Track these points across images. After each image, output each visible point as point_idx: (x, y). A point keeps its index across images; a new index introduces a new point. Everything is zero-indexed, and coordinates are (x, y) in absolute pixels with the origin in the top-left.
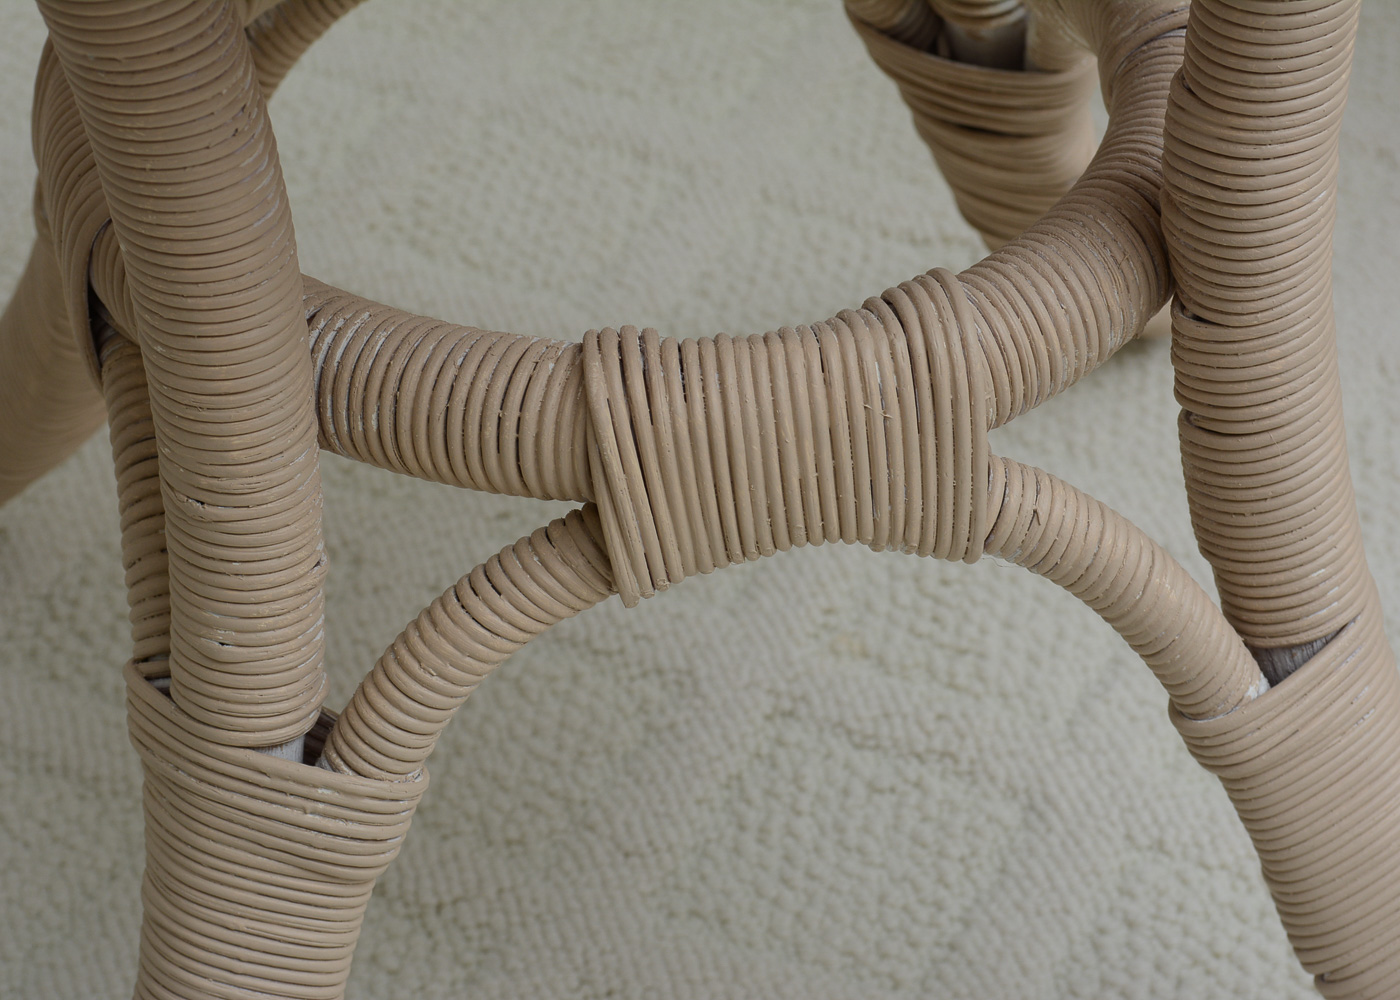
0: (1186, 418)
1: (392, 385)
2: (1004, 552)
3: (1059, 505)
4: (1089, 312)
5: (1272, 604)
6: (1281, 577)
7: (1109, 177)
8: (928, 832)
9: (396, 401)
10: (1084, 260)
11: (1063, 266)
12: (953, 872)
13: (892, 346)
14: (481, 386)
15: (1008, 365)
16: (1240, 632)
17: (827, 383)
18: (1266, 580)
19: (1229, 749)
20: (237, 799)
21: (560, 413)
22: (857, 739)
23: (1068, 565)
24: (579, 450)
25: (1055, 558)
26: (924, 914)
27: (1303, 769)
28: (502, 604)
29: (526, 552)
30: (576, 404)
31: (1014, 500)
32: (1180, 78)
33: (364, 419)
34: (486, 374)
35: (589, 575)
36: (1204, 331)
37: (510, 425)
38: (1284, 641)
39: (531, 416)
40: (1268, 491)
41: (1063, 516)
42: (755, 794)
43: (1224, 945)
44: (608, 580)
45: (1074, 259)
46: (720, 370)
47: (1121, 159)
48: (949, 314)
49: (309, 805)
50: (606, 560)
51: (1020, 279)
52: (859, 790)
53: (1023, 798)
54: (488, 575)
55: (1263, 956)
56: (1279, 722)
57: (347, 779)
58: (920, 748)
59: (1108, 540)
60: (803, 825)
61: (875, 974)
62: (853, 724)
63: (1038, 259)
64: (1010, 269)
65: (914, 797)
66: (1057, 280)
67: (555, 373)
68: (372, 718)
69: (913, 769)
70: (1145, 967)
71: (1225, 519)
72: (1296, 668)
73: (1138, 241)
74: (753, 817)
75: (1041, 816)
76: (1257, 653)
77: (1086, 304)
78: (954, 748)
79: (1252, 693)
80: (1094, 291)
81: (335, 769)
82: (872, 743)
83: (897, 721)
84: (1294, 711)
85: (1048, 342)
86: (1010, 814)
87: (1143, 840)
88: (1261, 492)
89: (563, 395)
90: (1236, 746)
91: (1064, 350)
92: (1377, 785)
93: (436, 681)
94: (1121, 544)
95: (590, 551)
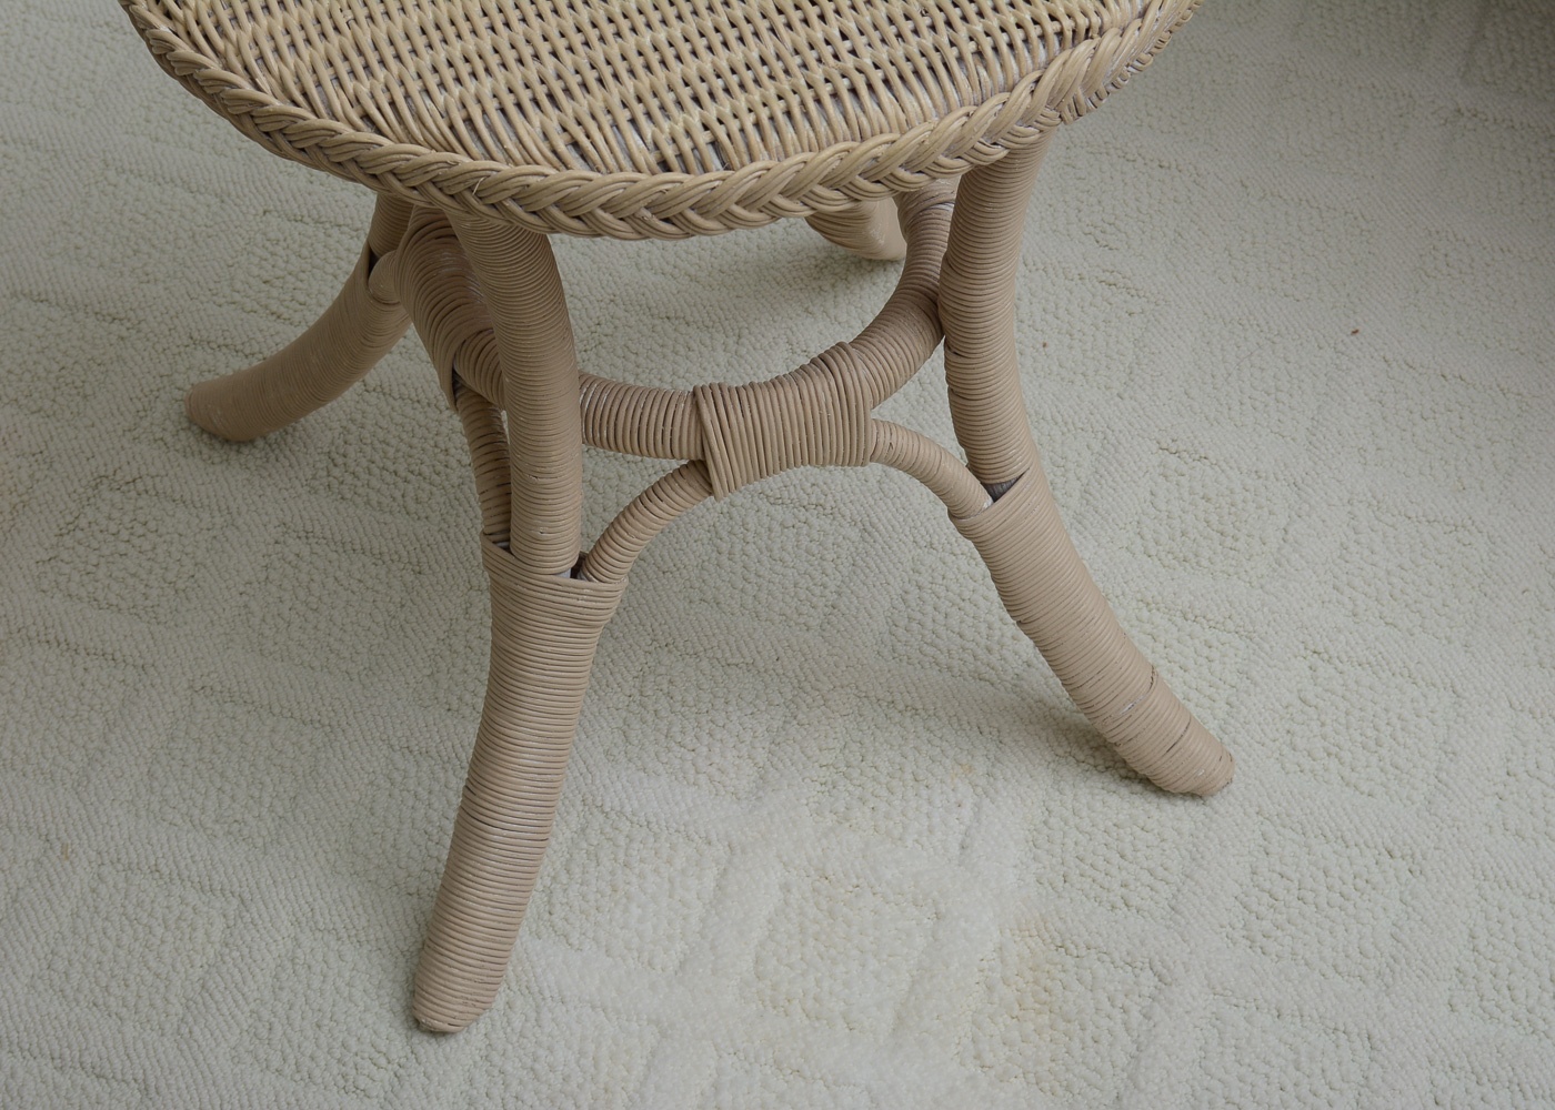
0: (951, 391)
1: (613, 418)
2: (877, 461)
3: (900, 438)
4: (910, 357)
5: (992, 466)
6: (996, 455)
7: (913, 289)
8: (814, 547)
9: (615, 425)
10: (907, 334)
11: (897, 338)
12: (829, 567)
13: (829, 384)
14: (654, 416)
15: (877, 386)
16: (978, 477)
17: (803, 404)
18: (989, 457)
19: (976, 531)
20: (547, 596)
21: (689, 426)
22: (772, 500)
23: (905, 464)
24: (699, 442)
25: (900, 461)
26: (817, 591)
27: (1009, 535)
28: (664, 505)
29: (671, 481)
30: (696, 422)
31: (881, 440)
32: (946, 259)
33: (600, 432)
34: (655, 412)
35: (701, 491)
36: (960, 360)
37: (668, 433)
38: (998, 481)
39: (677, 429)
40: (990, 421)
41: (903, 442)
42: (724, 534)
43: (967, 595)
44: (709, 488)
45: (902, 334)
46: (757, 402)
47: (917, 278)
48: (852, 367)
49: (580, 597)
50: (710, 485)
51: (880, 345)
52: (777, 528)
53: (859, 524)
54: (654, 492)
55: (985, 598)
56: (998, 517)
57: (596, 585)
58: (805, 503)
59: (922, 451)
60: (750, 549)
61: (797, 624)
62: (769, 492)
63: (888, 336)
64: (875, 341)
65: (805, 529)
66: (896, 345)
67: (685, 408)
68: (607, 557)
69: (802, 515)
70: (929, 609)
71: (970, 432)
72: (1004, 493)
73: (929, 322)
74: (725, 547)
75: (869, 534)
76: (985, 486)
77: (909, 353)
78: (822, 502)
79: (985, 506)
80: (911, 347)
81: (590, 580)
82: (780, 501)
83: (792, 488)
84: (1005, 511)
85: (894, 373)
86: (854, 534)
87: (923, 543)
88: (986, 422)
89: (690, 419)
90: (980, 530)
91: (900, 375)
92: (1042, 538)
93: (635, 540)
94: (927, 452)
95: (701, 480)
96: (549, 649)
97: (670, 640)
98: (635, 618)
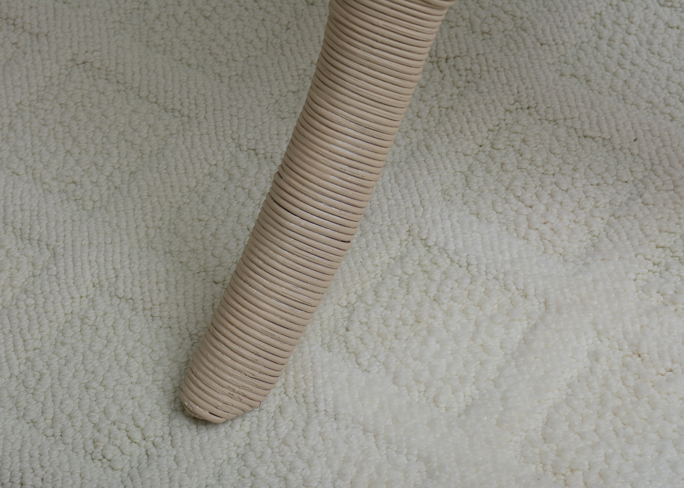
96: (381, 23)
97: (532, 103)
98: (503, 78)
